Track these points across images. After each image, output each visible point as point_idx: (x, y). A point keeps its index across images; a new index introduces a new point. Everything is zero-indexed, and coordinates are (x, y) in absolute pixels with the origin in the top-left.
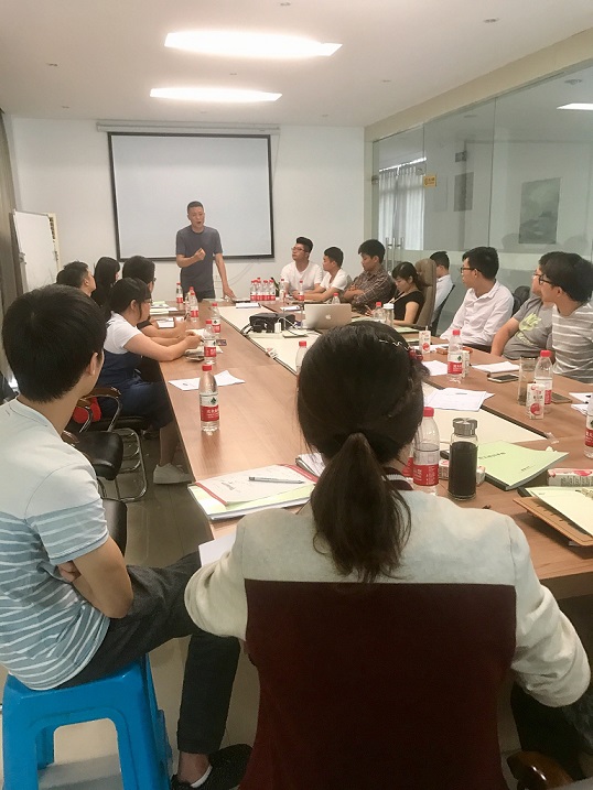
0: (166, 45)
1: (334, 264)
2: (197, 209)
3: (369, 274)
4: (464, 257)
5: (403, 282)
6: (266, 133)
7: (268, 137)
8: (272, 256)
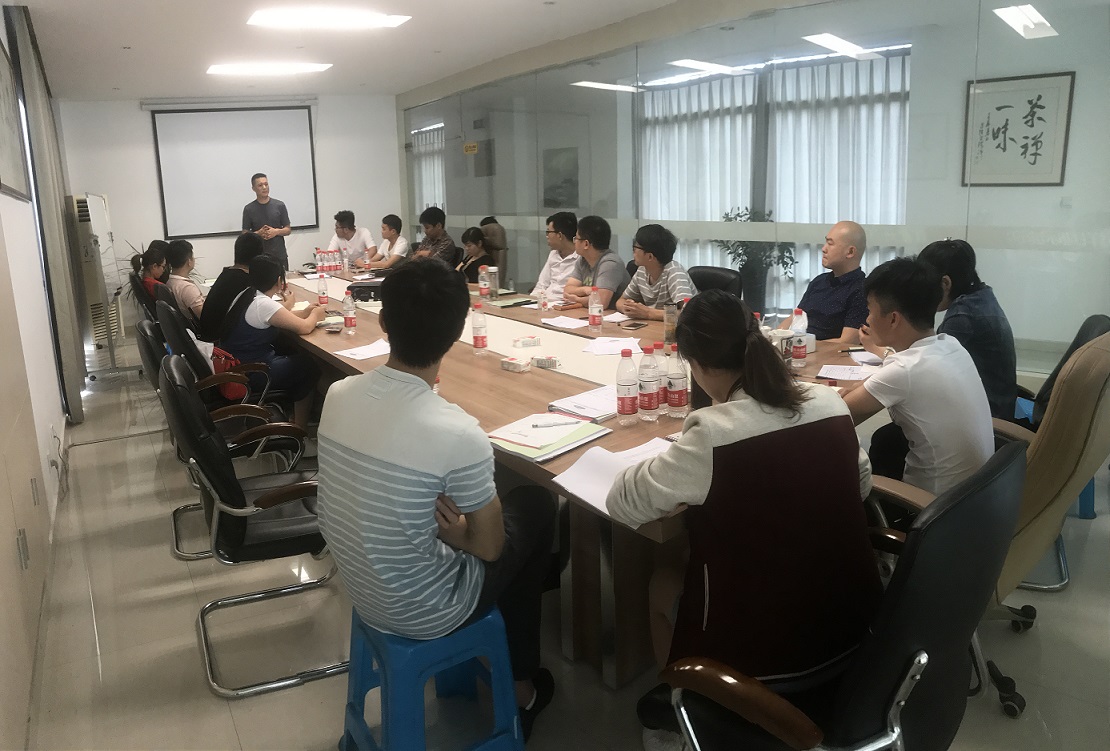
0: (248, 23)
1: (393, 232)
2: (262, 180)
3: (433, 240)
4: (548, 222)
5: (473, 246)
6: (307, 104)
7: (308, 108)
8: (316, 226)
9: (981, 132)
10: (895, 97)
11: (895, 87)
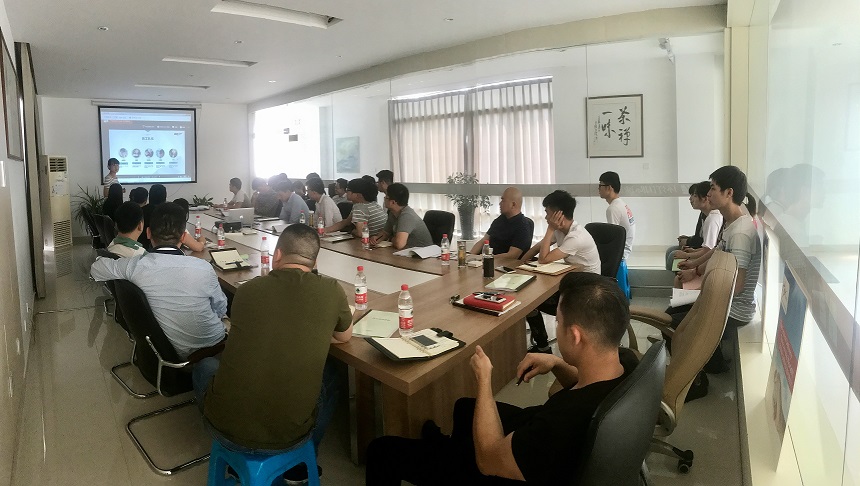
6: (194, 107)
8: (195, 182)
9: (596, 126)
10: (545, 106)
11: (545, 100)
